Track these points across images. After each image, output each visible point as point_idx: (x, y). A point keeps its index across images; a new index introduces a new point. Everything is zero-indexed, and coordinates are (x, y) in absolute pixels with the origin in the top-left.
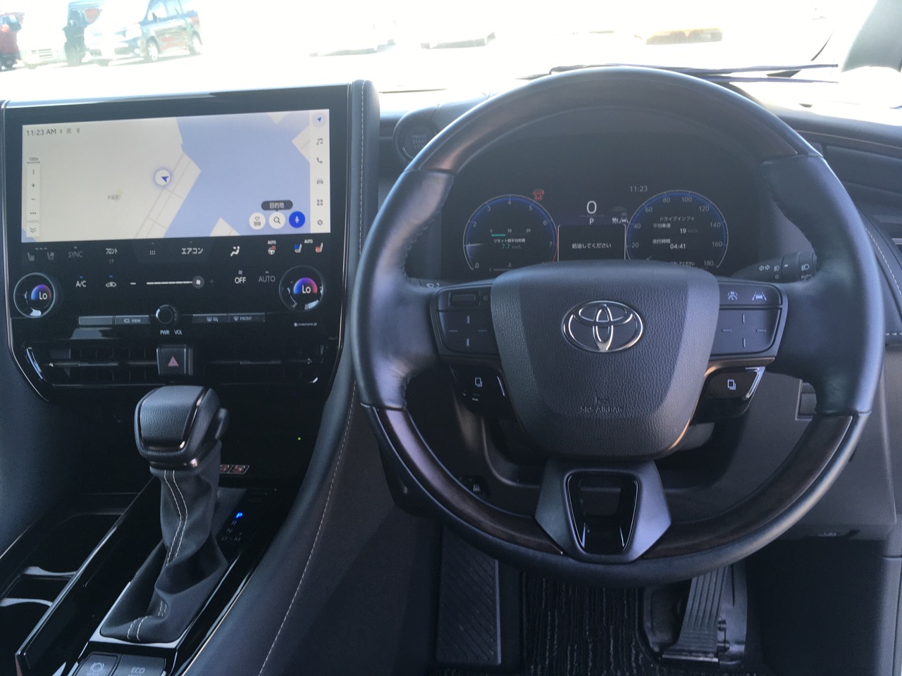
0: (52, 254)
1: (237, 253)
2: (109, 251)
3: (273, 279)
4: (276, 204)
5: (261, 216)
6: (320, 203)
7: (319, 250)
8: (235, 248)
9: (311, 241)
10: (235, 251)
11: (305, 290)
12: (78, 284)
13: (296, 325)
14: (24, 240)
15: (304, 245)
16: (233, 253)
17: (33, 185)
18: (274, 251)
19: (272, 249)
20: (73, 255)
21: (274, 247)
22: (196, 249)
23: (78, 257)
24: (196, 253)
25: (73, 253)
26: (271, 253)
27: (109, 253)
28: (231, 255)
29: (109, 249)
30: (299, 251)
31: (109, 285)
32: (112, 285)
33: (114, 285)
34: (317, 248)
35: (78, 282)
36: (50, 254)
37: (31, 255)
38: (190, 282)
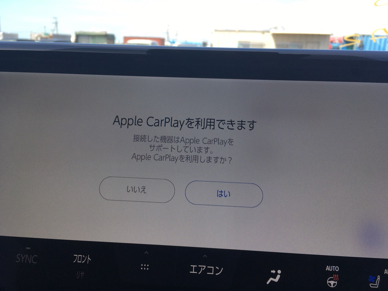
1: (276, 280)
2: (79, 258)
8: (273, 272)
10: (274, 276)
15: (384, 277)
16: (271, 279)
18: (336, 282)
19: (334, 279)
20: (23, 259)
21: (337, 277)
22: (213, 267)
23: (30, 262)
24: (213, 274)
25: (23, 257)
26: (331, 286)
27: (78, 262)
28: (268, 283)
29: (79, 255)
30: (376, 286)
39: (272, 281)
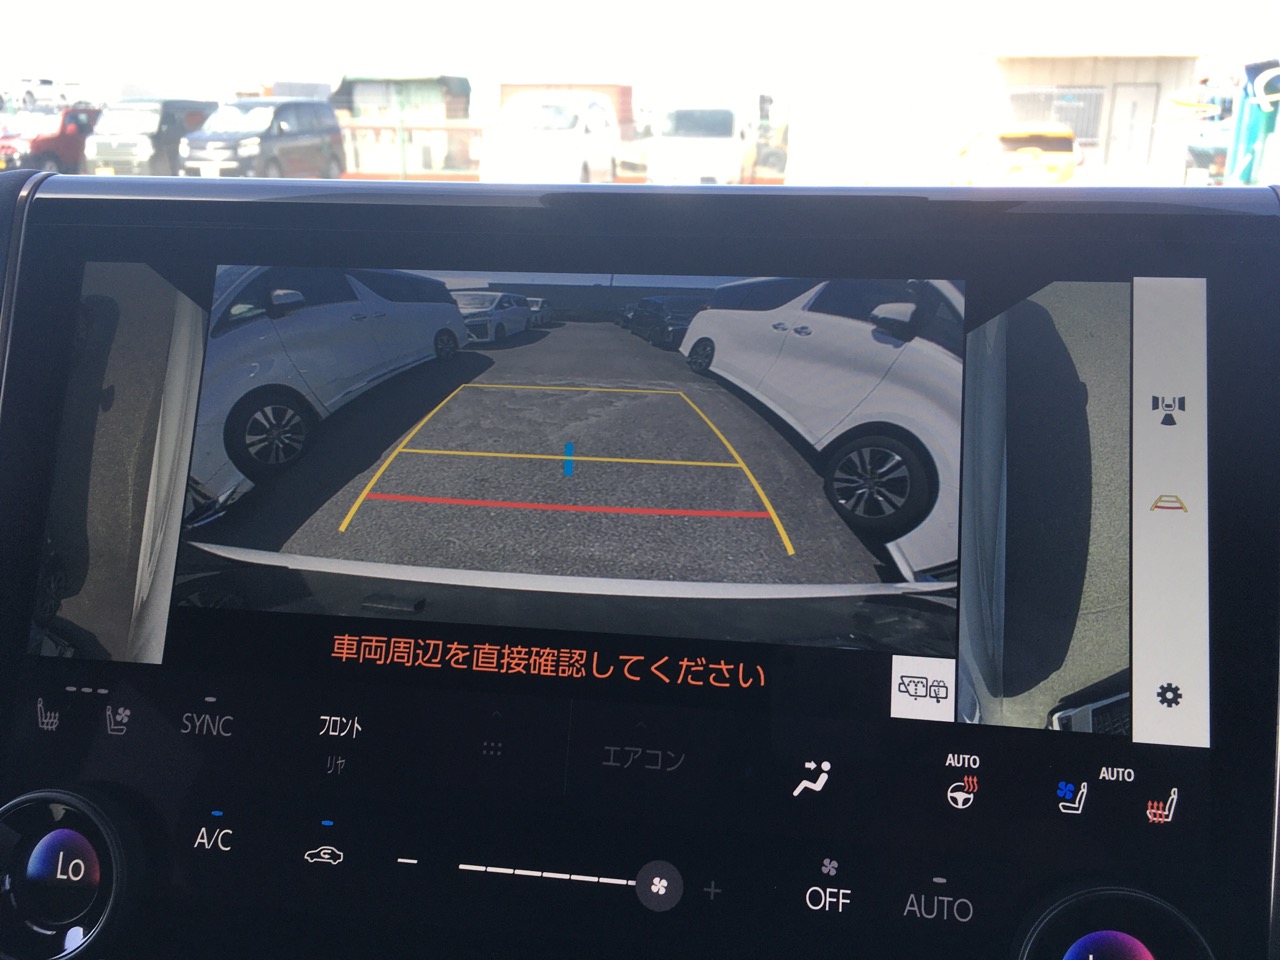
0: (124, 715)
1: (818, 786)
2: (332, 725)
3: (963, 910)
8: (811, 765)
9: (1127, 775)
10: (813, 776)
12: (202, 839)
15: (1098, 788)
16: (805, 784)
18: (971, 796)
19: (964, 787)
20: (198, 724)
21: (973, 782)
22: (660, 753)
23: (215, 733)
25: (198, 720)
26: (957, 804)
27: (331, 733)
28: (796, 793)
29: (333, 718)
30: (1077, 809)
31: (318, 855)
32: (327, 856)
33: (334, 856)
34: (1152, 808)
35: (203, 829)
36: (115, 713)
37: (48, 708)
38: (624, 882)
39: (806, 788)
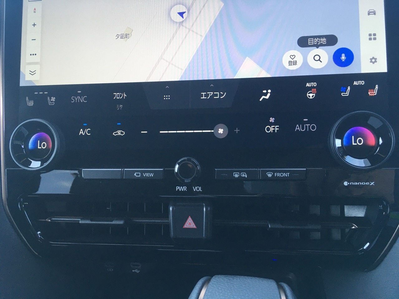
0: (53, 99)
1: (267, 97)
2: (117, 95)
3: (313, 128)
4: (316, 40)
5: (298, 54)
6: (372, 37)
7: (373, 93)
8: (265, 91)
9: (362, 83)
10: (266, 94)
11: (355, 142)
12: (81, 132)
13: (346, 183)
14: (22, 84)
15: (353, 87)
17: (34, 25)
18: (314, 95)
19: (312, 92)
20: (76, 99)
21: (315, 90)
22: (218, 93)
23: (82, 102)
24: (218, 97)
26: (310, 97)
27: (117, 98)
28: (261, 100)
29: (117, 94)
30: (347, 94)
31: (117, 133)
32: (120, 133)
33: (122, 133)
34: (370, 91)
35: (81, 130)
36: (50, 99)
37: (30, 99)
38: (210, 131)
39: (264, 98)
